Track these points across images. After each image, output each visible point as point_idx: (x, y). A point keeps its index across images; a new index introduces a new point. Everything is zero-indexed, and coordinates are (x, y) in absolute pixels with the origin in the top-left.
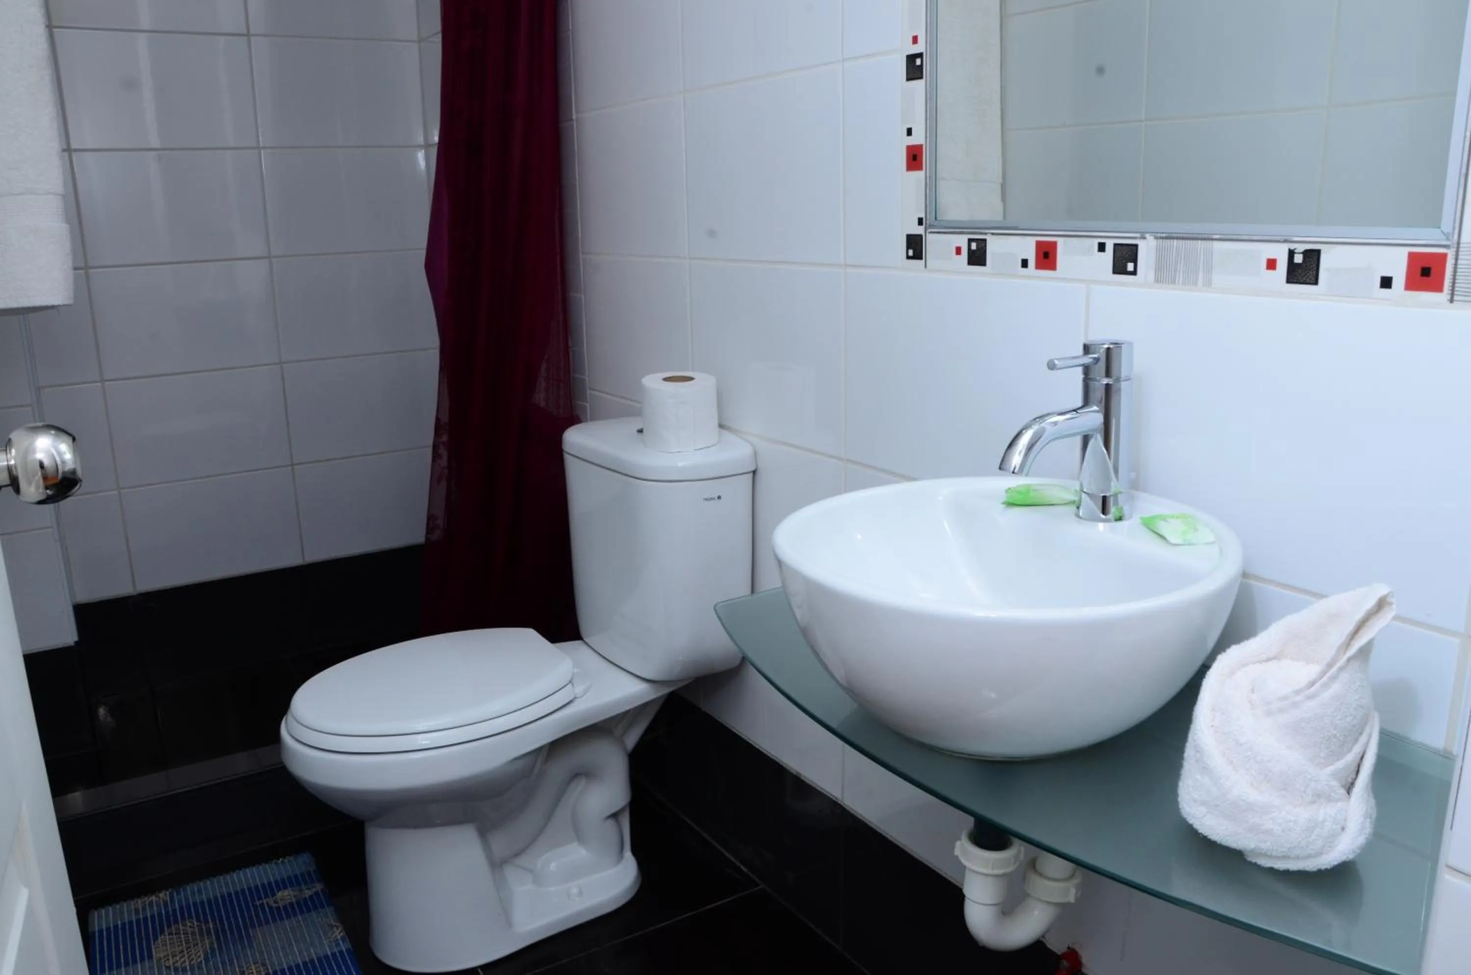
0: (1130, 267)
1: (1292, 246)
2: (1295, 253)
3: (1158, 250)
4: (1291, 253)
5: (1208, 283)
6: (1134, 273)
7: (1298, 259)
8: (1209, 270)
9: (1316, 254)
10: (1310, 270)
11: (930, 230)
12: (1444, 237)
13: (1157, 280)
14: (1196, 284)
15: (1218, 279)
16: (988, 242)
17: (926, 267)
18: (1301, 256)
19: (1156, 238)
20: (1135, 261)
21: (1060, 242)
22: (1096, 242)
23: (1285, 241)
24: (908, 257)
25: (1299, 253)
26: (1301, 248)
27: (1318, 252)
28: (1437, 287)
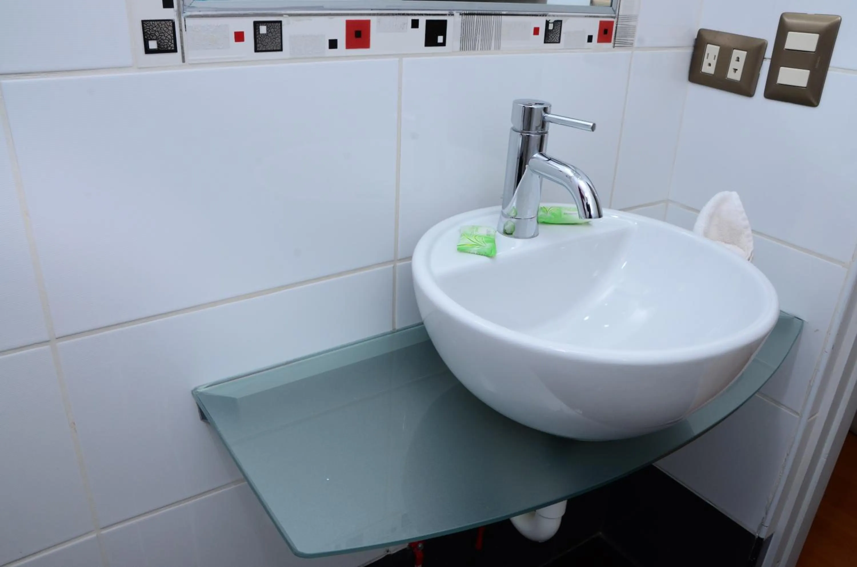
0: (440, 39)
1: (548, 18)
2: (549, 23)
3: (464, 25)
4: (547, 23)
5: (498, 47)
6: (443, 44)
7: (551, 27)
8: (498, 38)
9: (560, 23)
10: (556, 34)
11: (188, 14)
12: (613, 12)
13: (462, 49)
14: (490, 49)
15: (504, 44)
16: (283, 23)
17: (184, 61)
18: (552, 24)
19: (460, 14)
20: (444, 35)
21: (374, 21)
22: (410, 19)
23: (543, 15)
24: (148, 51)
25: (551, 23)
26: (552, 19)
27: (561, 21)
28: (609, 40)
